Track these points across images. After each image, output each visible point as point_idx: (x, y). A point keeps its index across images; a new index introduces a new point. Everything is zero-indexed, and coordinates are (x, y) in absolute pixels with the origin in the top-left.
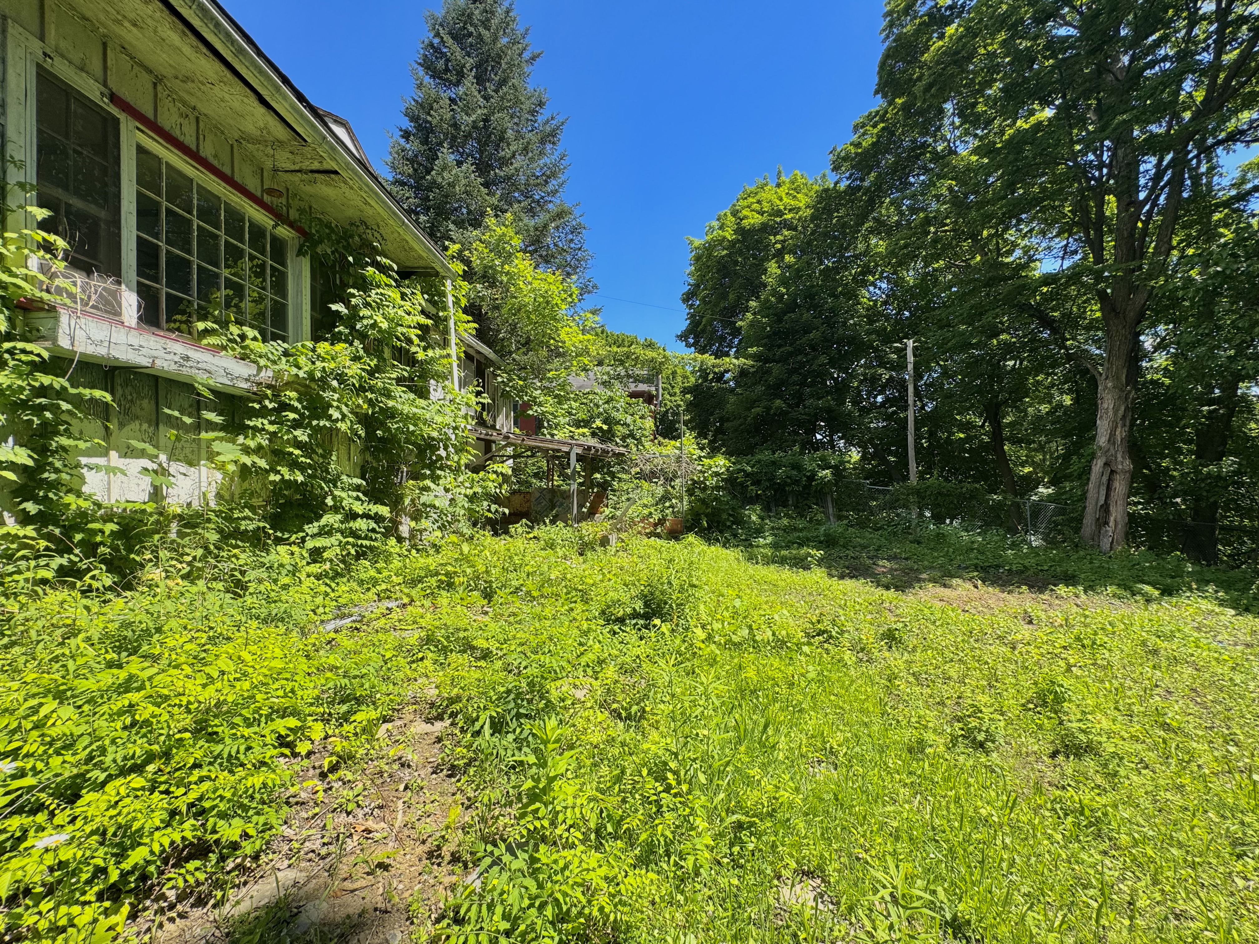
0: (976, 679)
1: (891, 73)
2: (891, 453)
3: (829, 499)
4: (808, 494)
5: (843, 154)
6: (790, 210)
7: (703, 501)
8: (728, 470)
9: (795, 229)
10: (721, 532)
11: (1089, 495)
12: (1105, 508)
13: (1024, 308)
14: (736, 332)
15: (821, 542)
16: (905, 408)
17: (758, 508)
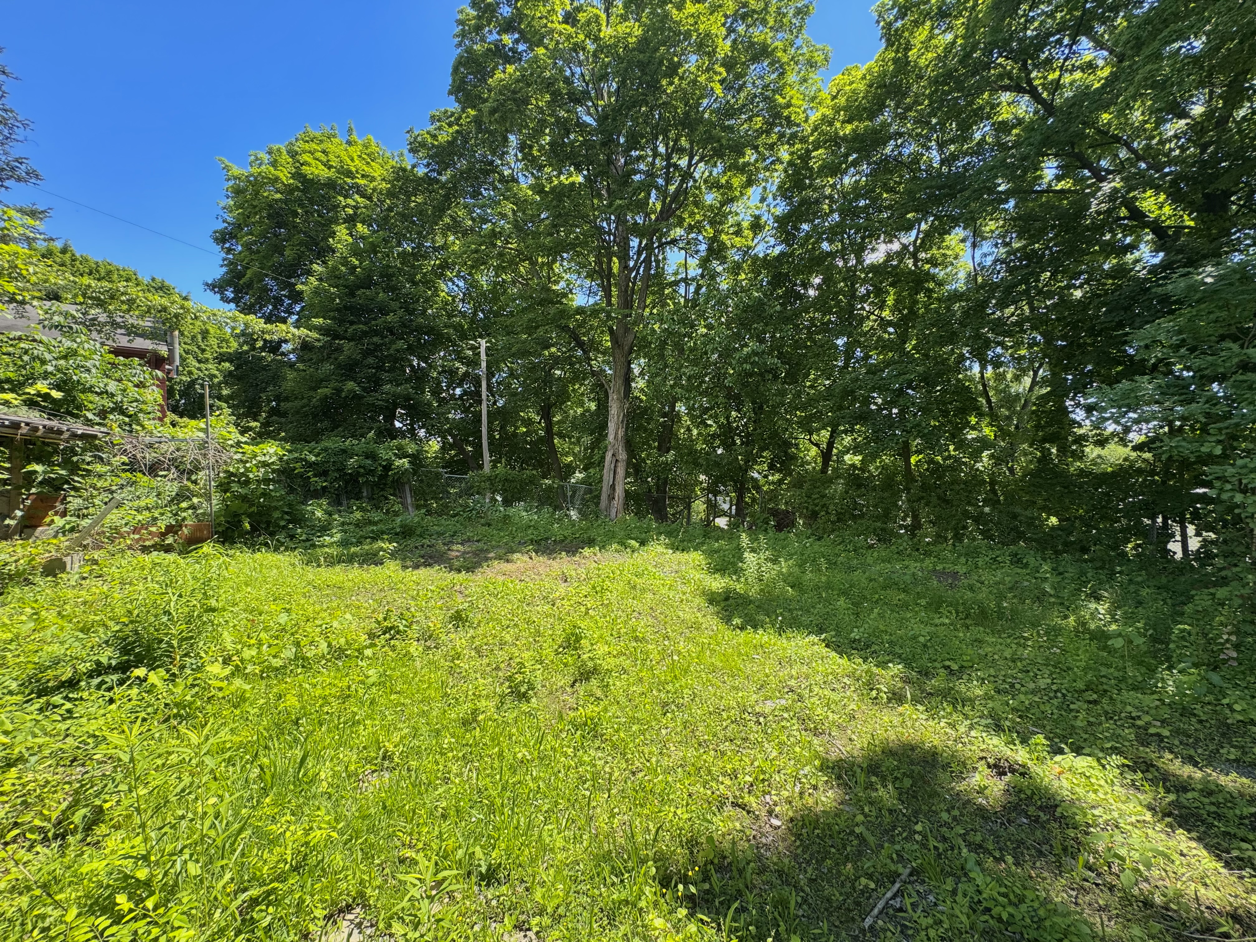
0: (526, 638)
1: (463, 81)
2: (468, 443)
3: (407, 488)
4: (385, 484)
5: (419, 139)
6: (363, 176)
7: (244, 498)
8: (281, 459)
9: (370, 198)
10: (272, 534)
11: (605, 478)
12: (613, 487)
13: (565, 328)
14: (297, 297)
15: (397, 534)
16: (480, 402)
17: (324, 502)
